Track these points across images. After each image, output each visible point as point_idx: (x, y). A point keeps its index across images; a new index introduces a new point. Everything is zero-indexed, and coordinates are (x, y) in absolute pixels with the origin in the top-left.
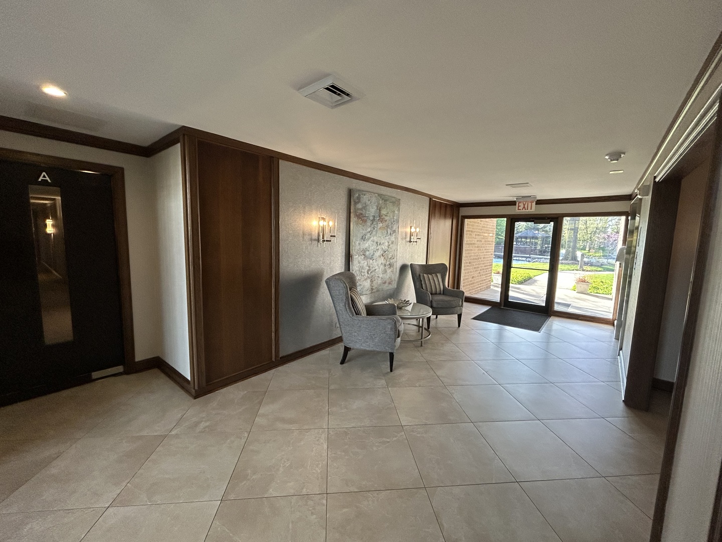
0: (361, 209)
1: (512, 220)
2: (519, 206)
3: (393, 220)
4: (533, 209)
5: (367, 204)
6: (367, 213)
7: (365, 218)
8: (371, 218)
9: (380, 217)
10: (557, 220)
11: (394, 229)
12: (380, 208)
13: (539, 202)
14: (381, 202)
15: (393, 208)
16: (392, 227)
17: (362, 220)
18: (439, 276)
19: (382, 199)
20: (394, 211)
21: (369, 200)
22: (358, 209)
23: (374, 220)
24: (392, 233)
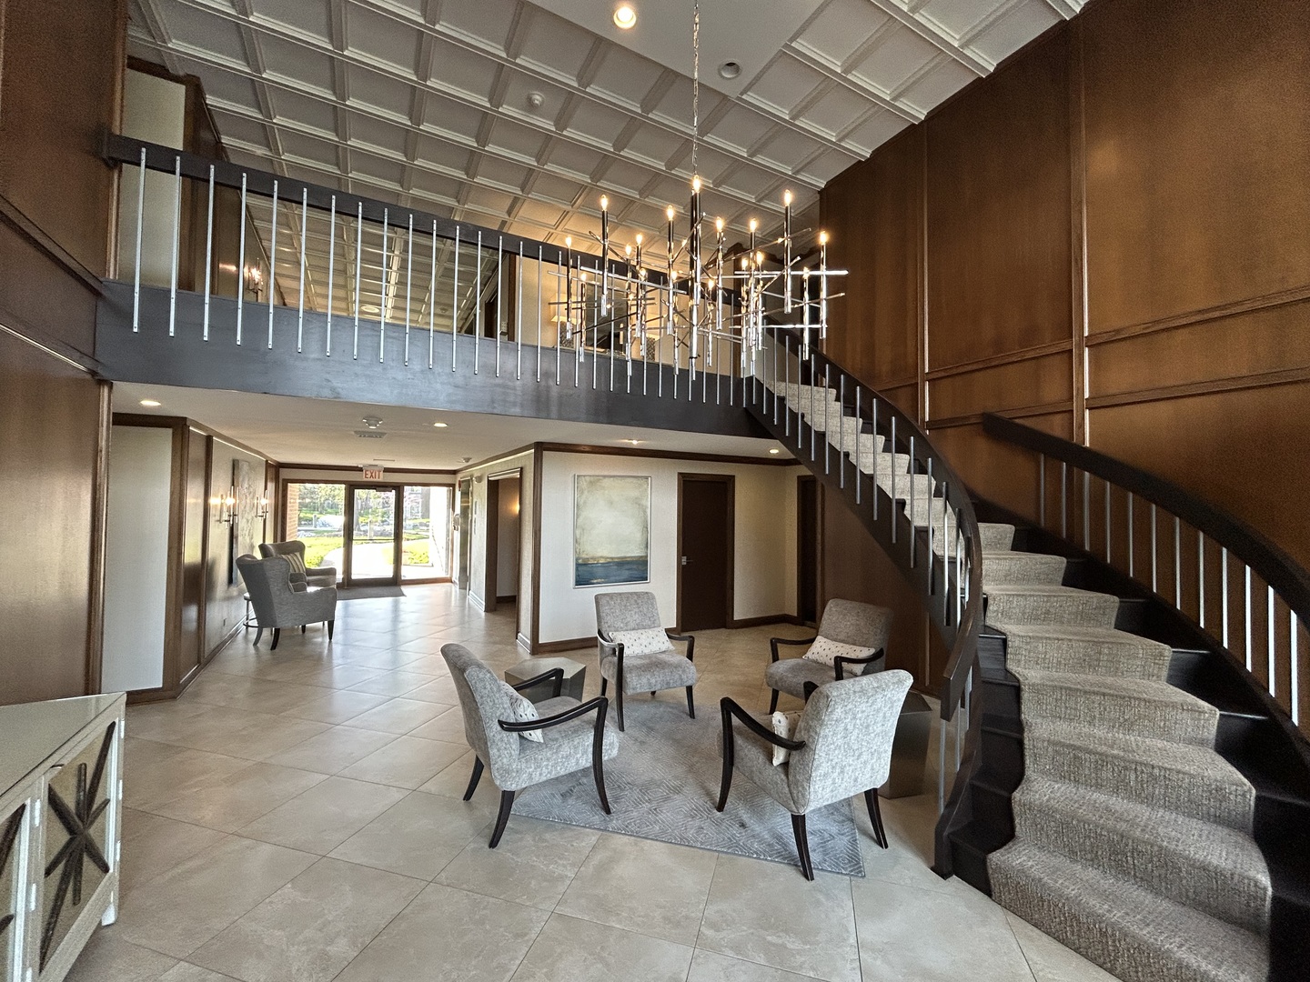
1: (352, 487)
2: (366, 474)
4: (382, 478)
10: (398, 488)
13: (387, 470)
18: (298, 554)
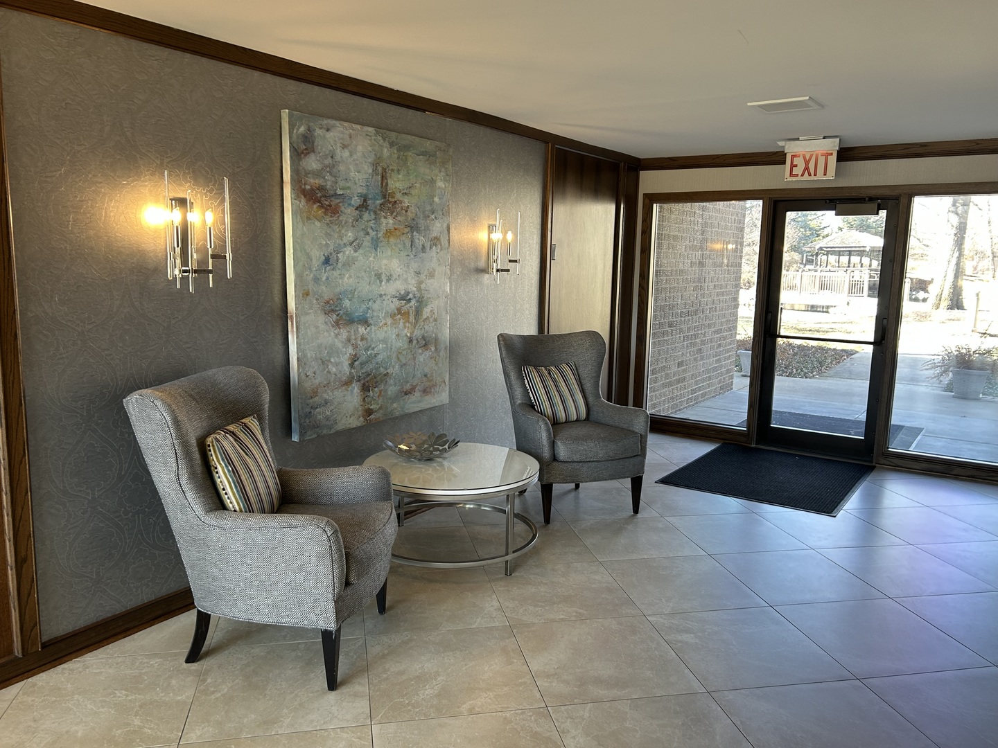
0: (317, 174)
1: (778, 207)
2: (793, 166)
3: (428, 208)
4: (830, 175)
5: (338, 158)
6: (341, 183)
7: (335, 201)
8: (356, 201)
9: (384, 197)
10: (895, 204)
11: (434, 234)
12: (384, 170)
13: (847, 154)
14: (386, 152)
15: (427, 171)
16: (427, 228)
17: (322, 206)
19: (392, 144)
20: (433, 181)
21: (344, 147)
22: (307, 173)
23: (363, 207)
24: (428, 245)
